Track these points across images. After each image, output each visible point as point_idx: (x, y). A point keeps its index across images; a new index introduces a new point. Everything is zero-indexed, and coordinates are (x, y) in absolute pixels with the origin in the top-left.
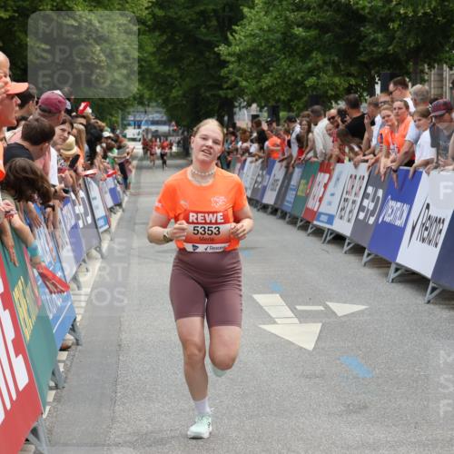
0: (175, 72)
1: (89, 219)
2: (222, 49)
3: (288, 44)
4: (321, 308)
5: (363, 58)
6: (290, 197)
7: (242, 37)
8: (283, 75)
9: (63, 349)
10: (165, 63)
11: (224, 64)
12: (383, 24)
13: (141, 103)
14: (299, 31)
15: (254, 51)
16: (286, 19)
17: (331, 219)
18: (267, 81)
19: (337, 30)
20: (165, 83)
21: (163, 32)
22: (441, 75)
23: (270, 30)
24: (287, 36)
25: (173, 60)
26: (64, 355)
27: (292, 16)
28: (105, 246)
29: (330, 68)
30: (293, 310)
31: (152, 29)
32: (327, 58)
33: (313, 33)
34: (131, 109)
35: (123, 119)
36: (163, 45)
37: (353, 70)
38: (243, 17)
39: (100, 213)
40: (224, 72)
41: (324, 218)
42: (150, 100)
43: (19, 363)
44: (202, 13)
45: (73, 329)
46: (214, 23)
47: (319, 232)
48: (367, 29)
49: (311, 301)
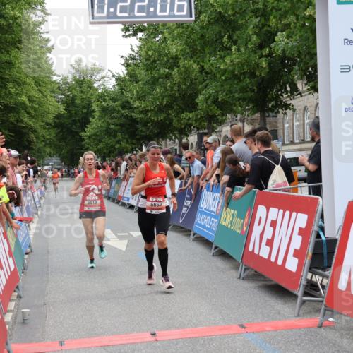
0: (64, 144)
1: (33, 202)
2: (83, 134)
3: (108, 132)
4: (127, 234)
5: (138, 137)
6: (112, 191)
7: (90, 129)
8: (107, 144)
9: (27, 254)
10: (60, 140)
11: (83, 140)
12: (145, 124)
13: (50, 156)
14: (112, 127)
15: (95, 135)
16: (108, 122)
17: (128, 199)
18: (101, 145)
19: (127, 126)
20: (59, 148)
21: (59, 128)
22: (166, 143)
23: (101, 127)
24: (108, 129)
25: (63, 139)
26: (26, 256)
27: (110, 121)
28: (39, 213)
29: (125, 141)
30: (116, 235)
31: (54, 127)
32: (123, 136)
33: (118, 127)
34: (46, 158)
35: (43, 162)
36: (59, 133)
37: (134, 141)
38: (90, 122)
39: (37, 199)
40: (83, 143)
41: (125, 199)
42: (54, 154)
43: (10, 260)
44: (73, 121)
45: (30, 246)
46: (79, 124)
47: (124, 205)
48: (139, 126)
49: (123, 232)
